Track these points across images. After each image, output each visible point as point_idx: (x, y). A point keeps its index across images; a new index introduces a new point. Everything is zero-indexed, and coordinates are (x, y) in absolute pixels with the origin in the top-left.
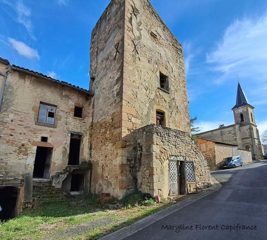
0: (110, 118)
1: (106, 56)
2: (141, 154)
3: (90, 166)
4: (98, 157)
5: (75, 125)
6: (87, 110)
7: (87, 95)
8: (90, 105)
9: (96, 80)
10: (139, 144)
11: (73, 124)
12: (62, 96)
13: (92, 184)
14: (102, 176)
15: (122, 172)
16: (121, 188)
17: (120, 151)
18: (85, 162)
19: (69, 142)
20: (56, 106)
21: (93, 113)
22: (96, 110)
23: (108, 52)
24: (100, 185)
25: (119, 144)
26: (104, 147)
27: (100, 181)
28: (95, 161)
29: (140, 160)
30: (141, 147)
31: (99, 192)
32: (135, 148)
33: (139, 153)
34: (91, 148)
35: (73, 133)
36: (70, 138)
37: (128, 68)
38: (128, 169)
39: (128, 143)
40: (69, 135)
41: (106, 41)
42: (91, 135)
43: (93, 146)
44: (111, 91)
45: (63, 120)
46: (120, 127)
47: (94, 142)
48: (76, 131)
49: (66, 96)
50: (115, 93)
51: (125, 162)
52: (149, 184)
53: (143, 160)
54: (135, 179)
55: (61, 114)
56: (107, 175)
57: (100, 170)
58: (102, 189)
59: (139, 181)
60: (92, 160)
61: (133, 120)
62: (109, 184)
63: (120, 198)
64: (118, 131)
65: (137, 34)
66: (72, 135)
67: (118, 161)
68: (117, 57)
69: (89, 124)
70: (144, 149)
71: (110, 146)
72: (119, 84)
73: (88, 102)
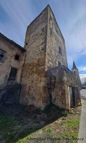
0: (37, 61)
1: (35, 34)
2: (55, 82)
3: (20, 87)
4: (27, 82)
6: (22, 58)
7: (23, 50)
9: (28, 44)
10: (53, 76)
11: (13, 63)
12: (10, 48)
13: (21, 98)
14: (29, 93)
15: (44, 91)
16: (43, 102)
17: (43, 79)
18: (17, 84)
19: (9, 72)
20: (6, 52)
21: (25, 59)
22: (27, 58)
23: (37, 32)
24: (27, 99)
26: (31, 76)
27: (27, 96)
28: (24, 84)
29: (54, 85)
31: (25, 103)
32: (51, 79)
33: (53, 81)
34: (22, 77)
35: (13, 67)
36: (10, 70)
37: (48, 39)
38: (47, 89)
39: (48, 75)
40: (11, 68)
41: (36, 28)
42: (22, 70)
43: (23, 76)
44: (38, 48)
45: (8, 60)
46: (44, 65)
47: (24, 74)
48: (15, 67)
49: (12, 48)
50: (41, 49)
52: (62, 100)
53: (56, 85)
54: (51, 96)
55: (8, 56)
56: (32, 92)
57: (27, 89)
58: (28, 101)
60: (22, 83)
61: (50, 63)
62: (34, 98)
63: (43, 109)
64: (42, 67)
66: (12, 69)
67: (42, 84)
68: (43, 34)
69: (22, 64)
71: (35, 76)
72: (44, 45)
73: (23, 54)
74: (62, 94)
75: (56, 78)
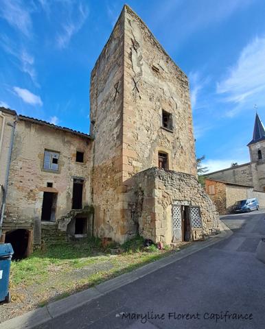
0: (111, 162)
1: (105, 98)
2: (143, 199)
3: (92, 210)
4: (99, 202)
5: (77, 170)
6: (88, 155)
7: (88, 140)
8: (90, 149)
9: (96, 123)
10: (140, 188)
11: (75, 169)
12: (64, 142)
13: (95, 228)
14: (104, 220)
15: (123, 217)
16: (122, 234)
17: (121, 196)
18: (88, 206)
19: (72, 187)
20: (59, 152)
21: (94, 157)
22: (97, 154)
23: (107, 93)
24: (102, 229)
25: (120, 188)
26: (105, 192)
27: (102, 226)
28: (97, 205)
29: (141, 205)
30: (142, 192)
31: (101, 236)
32: (136, 193)
33: (140, 198)
34: (92, 193)
35: (75, 178)
36: (72, 183)
37: (128, 108)
38: (129, 213)
39: (129, 188)
40: (72, 180)
41: (105, 81)
42: (92, 180)
43: (95, 191)
44: (111, 134)
45: (66, 165)
46: (121, 171)
47: (95, 187)
48: (78, 176)
49: (68, 142)
50: (115, 136)
51: (126, 207)
52: (151, 230)
53: (145, 205)
54: (137, 224)
55: (64, 159)
56: (108, 219)
57: (101, 215)
58: (104, 234)
59: (141, 226)
60: (94, 204)
61: (134, 163)
62: (111, 229)
63: (121, 244)
64: (118, 175)
65: (137, 69)
66: (75, 180)
67: (119, 206)
68: (117, 97)
69: (90, 169)
70: (145, 194)
71: (111, 191)
72: (119, 127)
73: (89, 147)
74: (151, 221)
75: (145, 193)
